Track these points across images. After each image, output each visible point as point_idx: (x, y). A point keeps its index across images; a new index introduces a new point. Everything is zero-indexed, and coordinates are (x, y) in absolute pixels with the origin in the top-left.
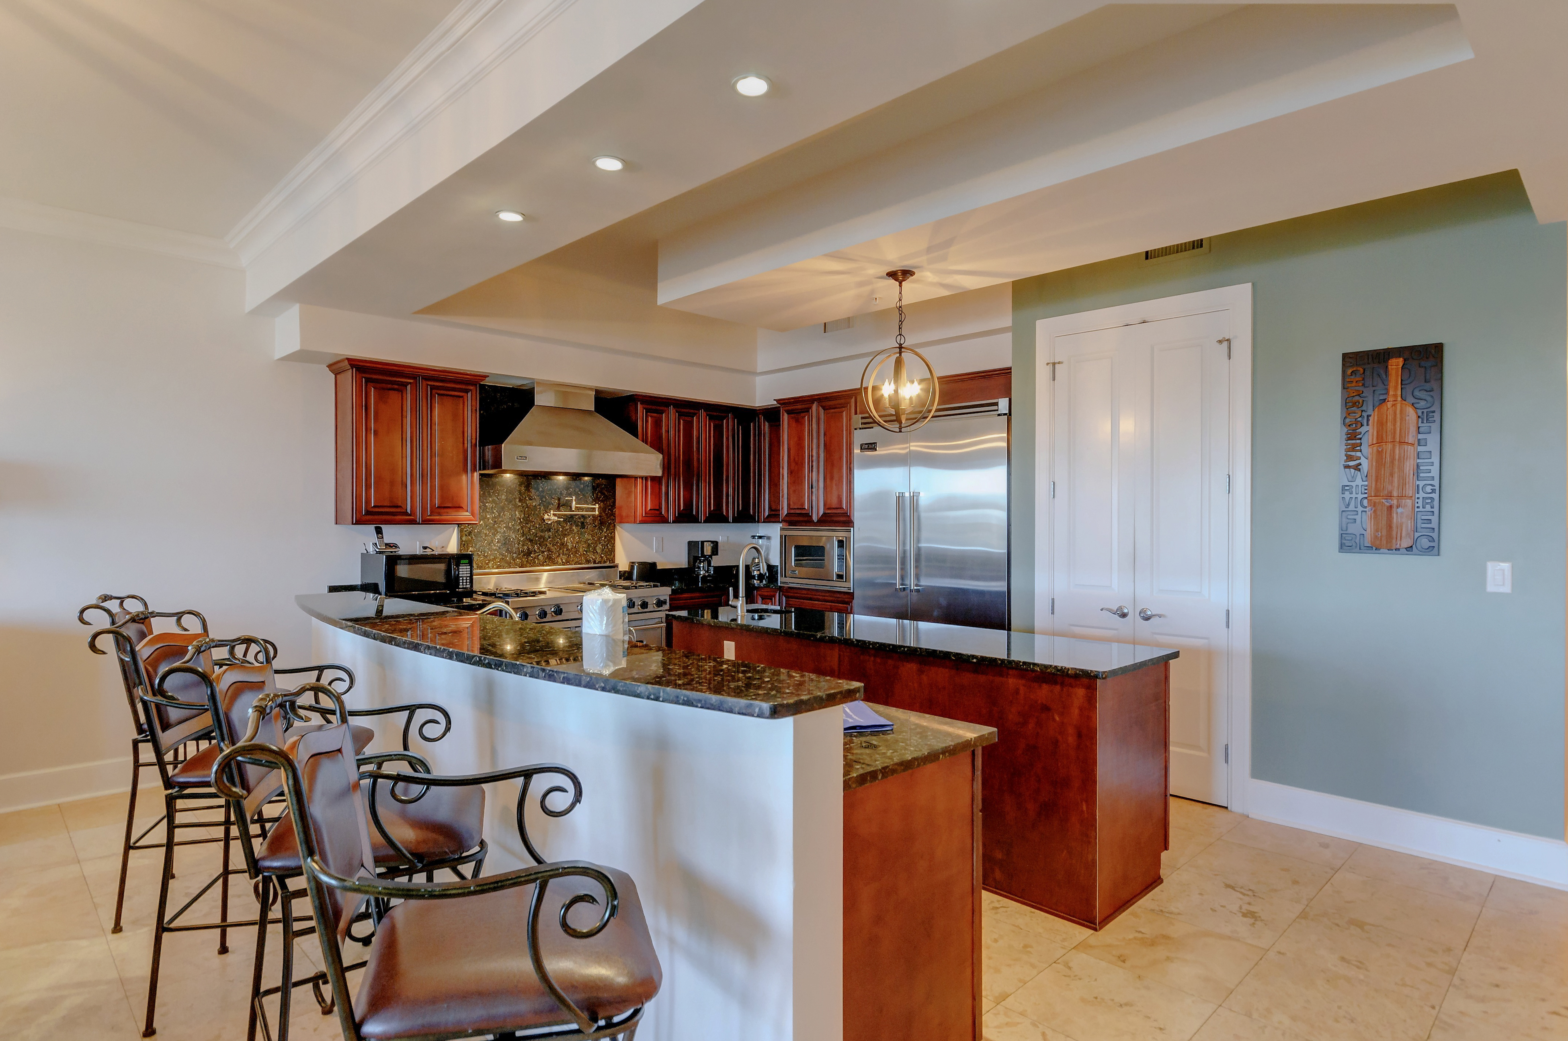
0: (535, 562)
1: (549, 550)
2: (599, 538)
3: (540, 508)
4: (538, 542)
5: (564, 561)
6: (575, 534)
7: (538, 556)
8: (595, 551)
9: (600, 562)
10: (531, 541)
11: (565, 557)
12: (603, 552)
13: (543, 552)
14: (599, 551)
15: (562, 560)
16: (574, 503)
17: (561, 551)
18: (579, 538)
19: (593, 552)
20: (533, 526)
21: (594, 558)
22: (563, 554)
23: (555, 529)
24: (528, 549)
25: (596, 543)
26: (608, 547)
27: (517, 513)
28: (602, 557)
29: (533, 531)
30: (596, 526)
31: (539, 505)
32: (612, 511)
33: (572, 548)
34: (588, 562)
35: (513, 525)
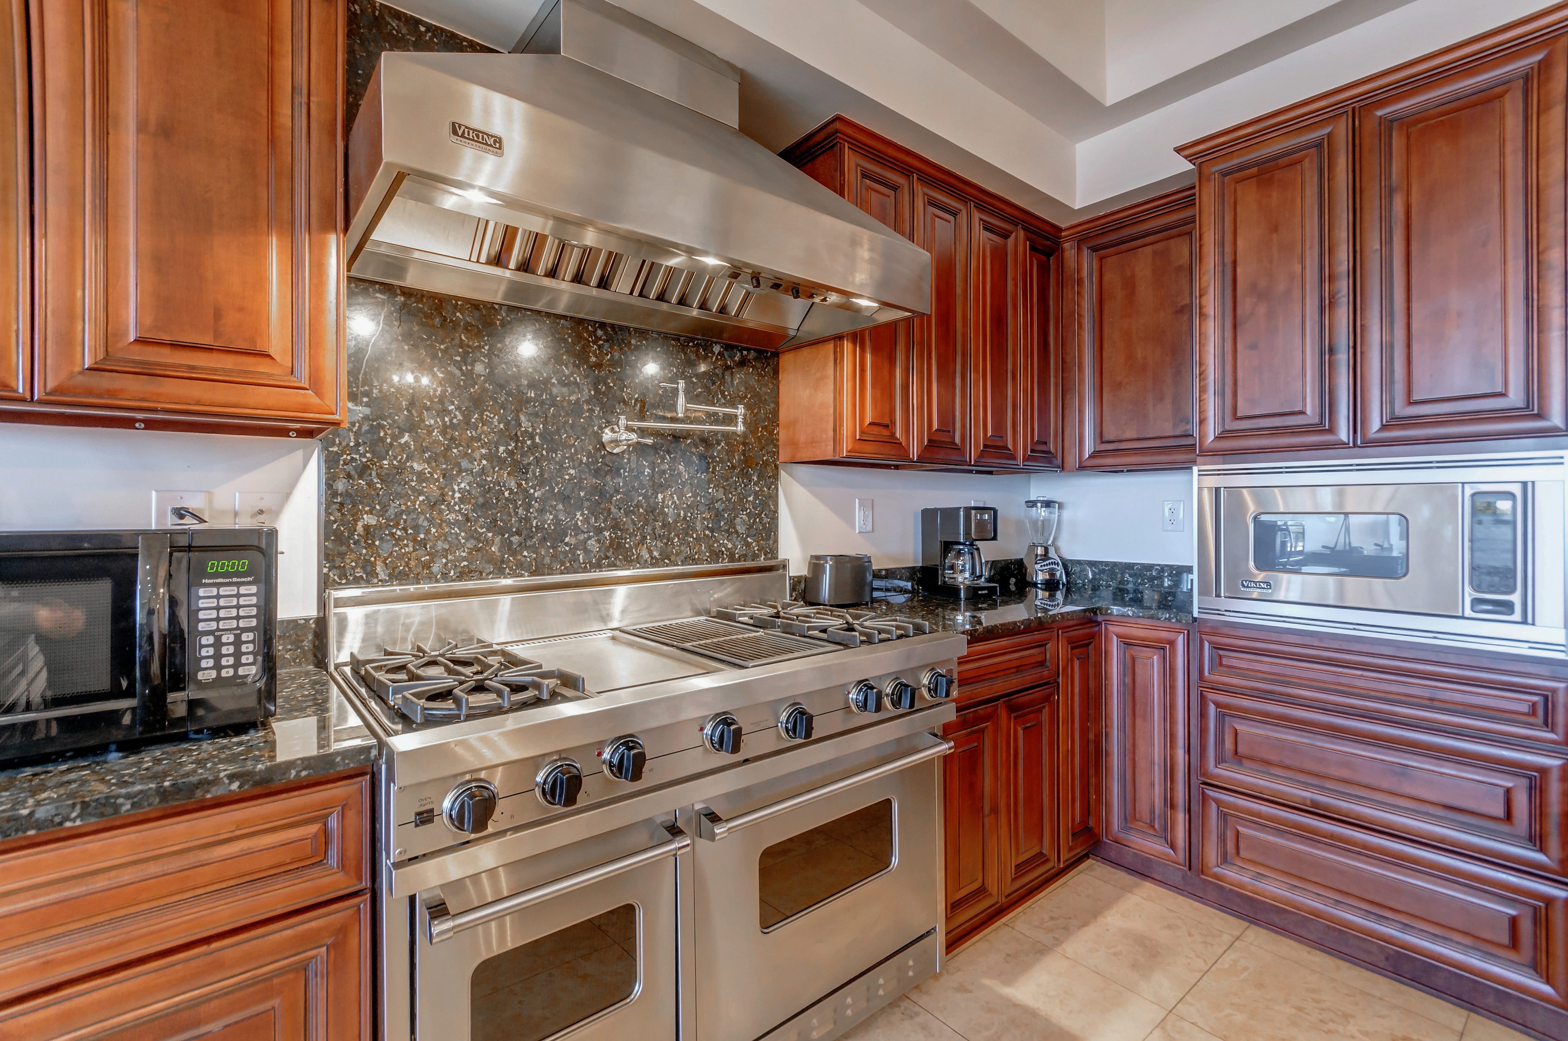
0: (575, 559)
1: (616, 526)
2: (742, 498)
3: (591, 411)
4: (587, 504)
5: (656, 554)
6: (683, 484)
7: (585, 541)
8: (731, 532)
9: (744, 557)
10: (565, 498)
11: (659, 544)
12: (753, 532)
13: (599, 531)
14: (741, 529)
15: (650, 552)
16: (681, 400)
17: (649, 529)
18: (695, 495)
19: (727, 531)
20: (571, 458)
21: (730, 546)
22: (655, 537)
23: (631, 470)
24: (557, 522)
25: (734, 509)
26: (761, 519)
27: (522, 418)
28: (748, 545)
29: (572, 472)
30: (734, 467)
31: (588, 402)
32: (771, 433)
33: (676, 522)
34: (716, 556)
35: (511, 453)
